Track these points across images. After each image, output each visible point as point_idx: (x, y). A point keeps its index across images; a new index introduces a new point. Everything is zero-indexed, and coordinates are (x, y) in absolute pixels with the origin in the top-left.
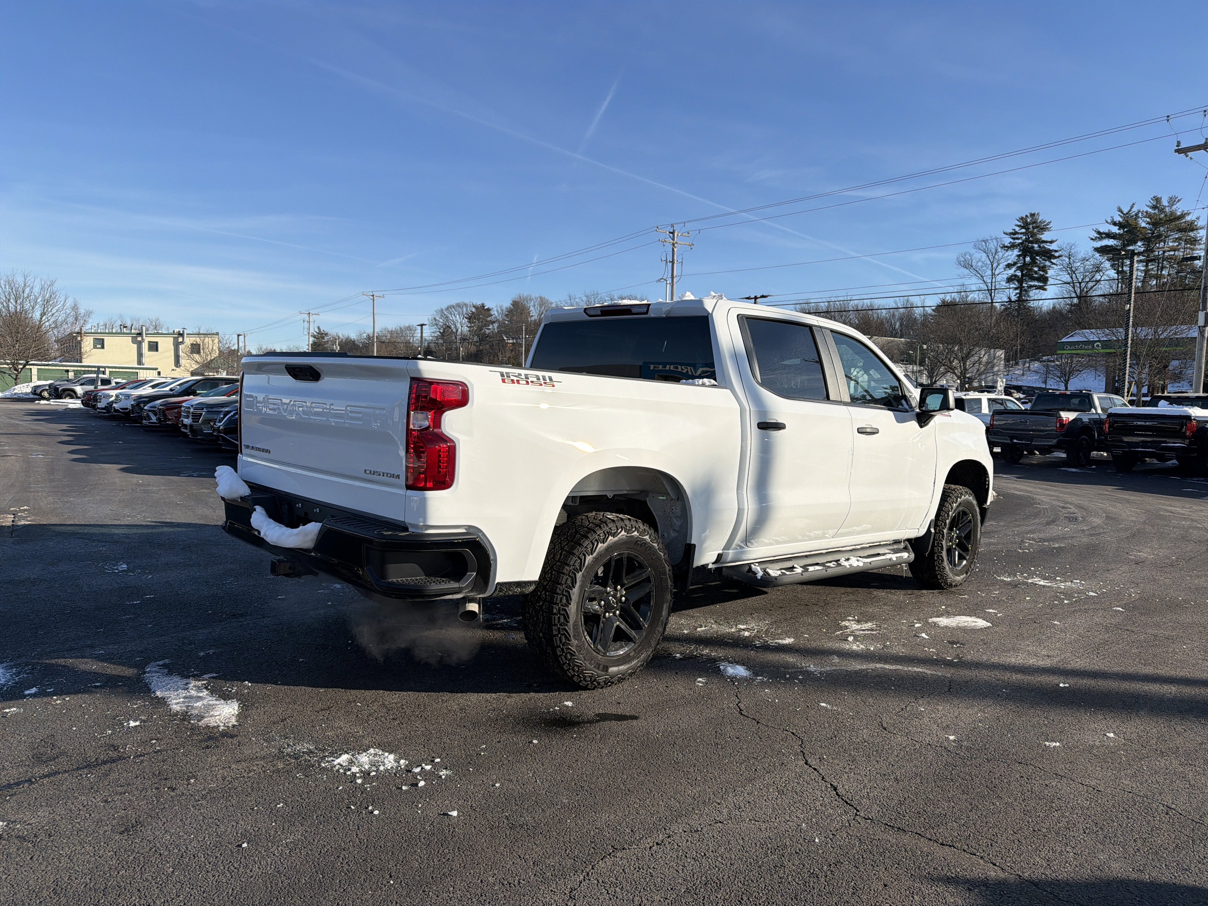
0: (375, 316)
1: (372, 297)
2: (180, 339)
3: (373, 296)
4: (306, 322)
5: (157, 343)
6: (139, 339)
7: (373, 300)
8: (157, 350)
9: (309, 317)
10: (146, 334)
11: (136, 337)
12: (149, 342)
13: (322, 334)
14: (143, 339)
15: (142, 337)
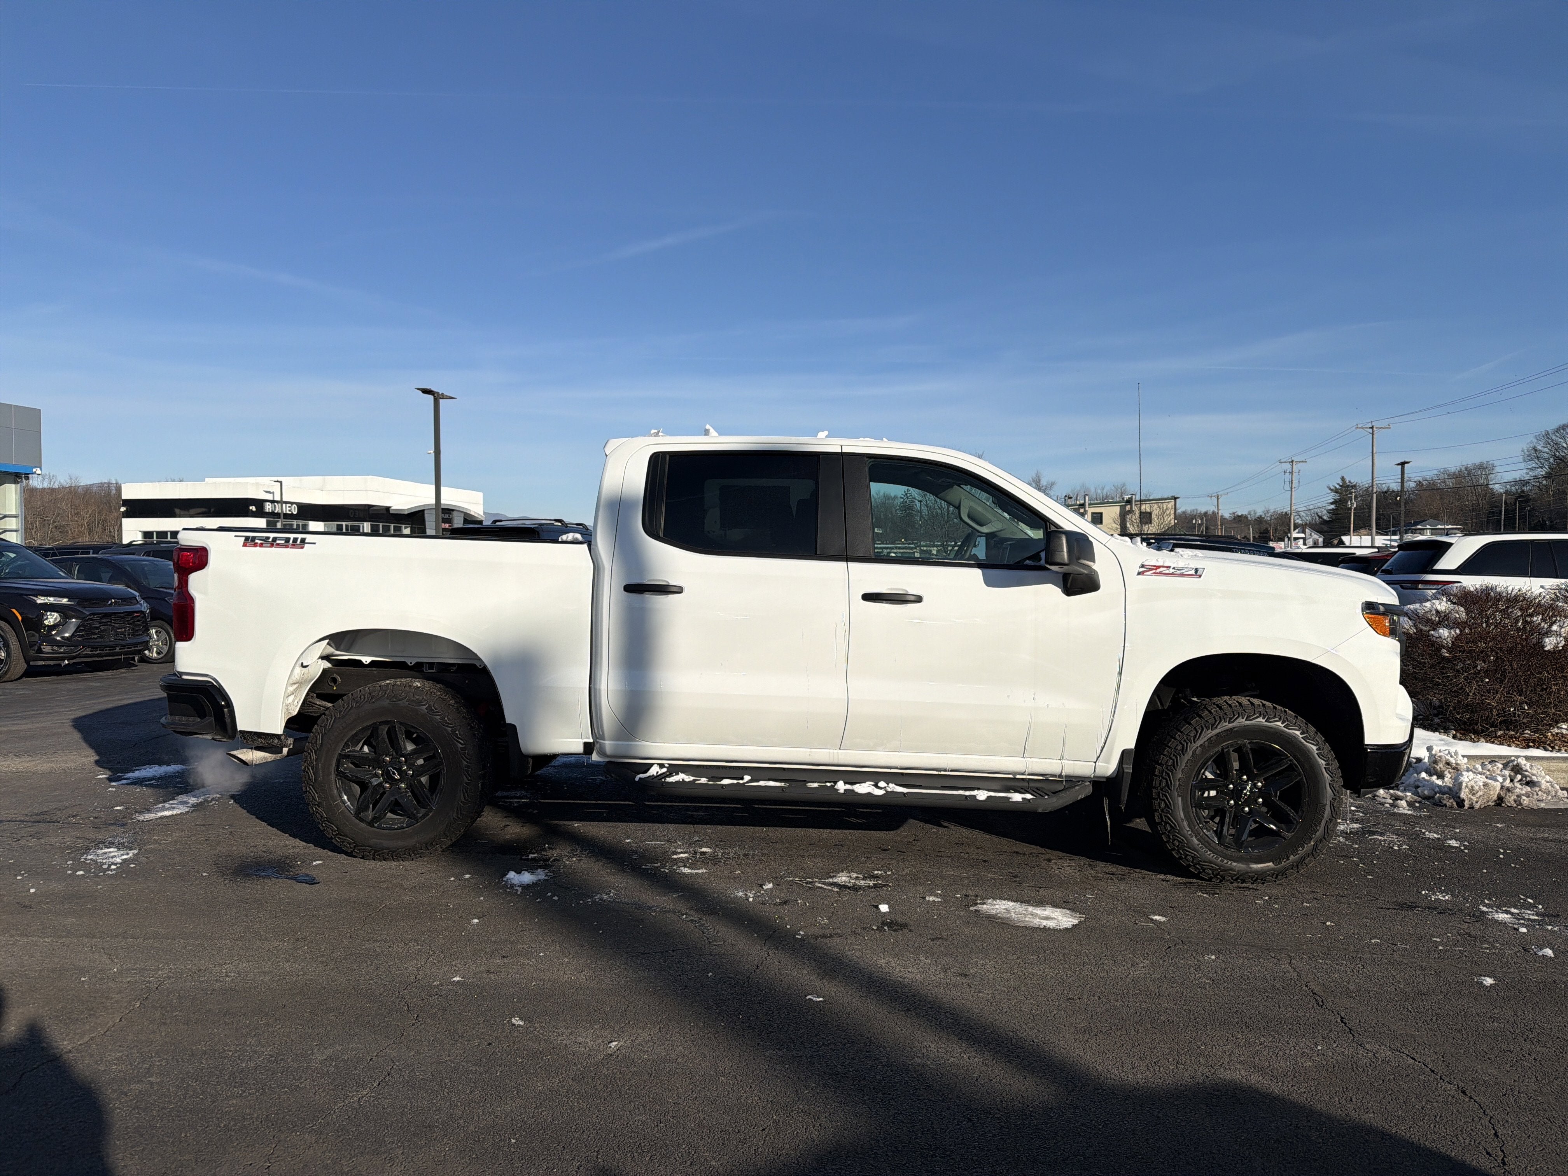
0: (1375, 456)
1: (1371, 430)
2: (1128, 508)
3: (1372, 428)
4: (1287, 474)
5: (1101, 514)
6: (1082, 510)
7: (1373, 434)
8: (1101, 523)
9: (1292, 465)
10: (1089, 505)
11: (1079, 509)
12: (1093, 513)
13: (1348, 486)
14: (1085, 511)
15: (1085, 508)
